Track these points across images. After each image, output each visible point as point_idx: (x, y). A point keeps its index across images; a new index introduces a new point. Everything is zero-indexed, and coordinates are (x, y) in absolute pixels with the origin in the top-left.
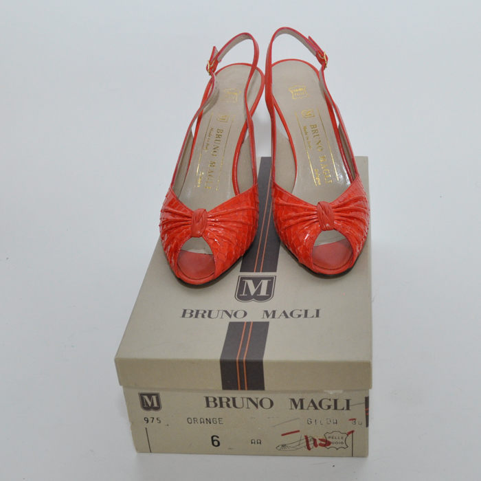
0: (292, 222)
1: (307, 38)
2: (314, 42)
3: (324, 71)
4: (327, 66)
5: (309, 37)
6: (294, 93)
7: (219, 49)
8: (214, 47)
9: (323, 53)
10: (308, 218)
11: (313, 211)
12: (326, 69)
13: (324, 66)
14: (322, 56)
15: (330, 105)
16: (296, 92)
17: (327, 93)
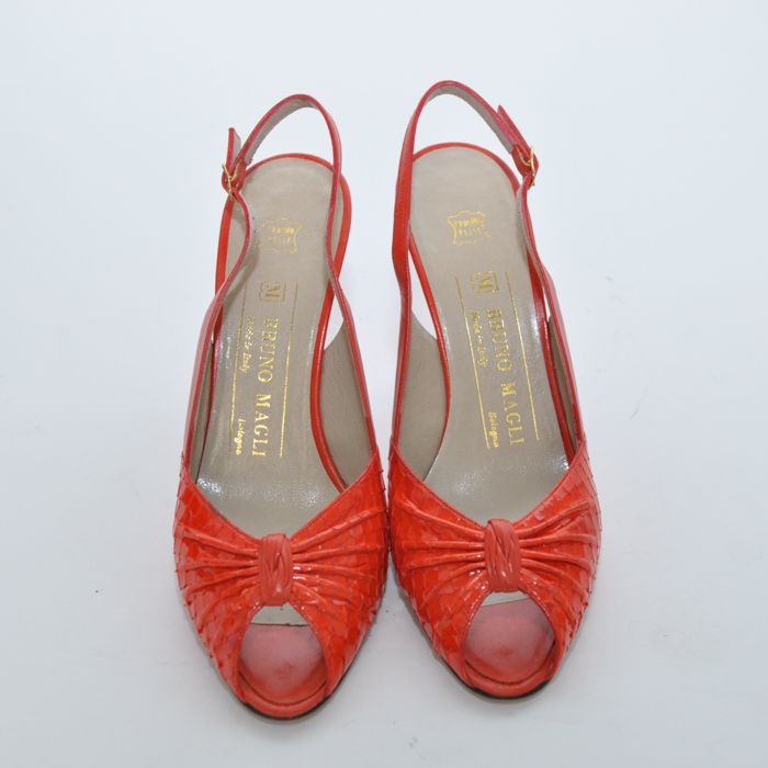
0: (428, 560)
1: (496, 110)
2: (509, 121)
3: (529, 192)
4: (536, 181)
5: (500, 108)
6: (458, 228)
7: (243, 137)
8: (232, 131)
9: (529, 150)
10: (463, 556)
11: (476, 540)
12: (532, 187)
13: (530, 182)
14: (527, 159)
15: (539, 283)
16: (463, 228)
17: (532, 253)
